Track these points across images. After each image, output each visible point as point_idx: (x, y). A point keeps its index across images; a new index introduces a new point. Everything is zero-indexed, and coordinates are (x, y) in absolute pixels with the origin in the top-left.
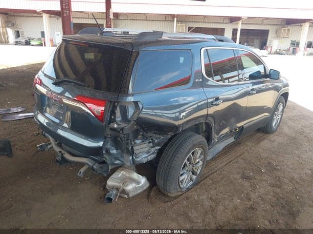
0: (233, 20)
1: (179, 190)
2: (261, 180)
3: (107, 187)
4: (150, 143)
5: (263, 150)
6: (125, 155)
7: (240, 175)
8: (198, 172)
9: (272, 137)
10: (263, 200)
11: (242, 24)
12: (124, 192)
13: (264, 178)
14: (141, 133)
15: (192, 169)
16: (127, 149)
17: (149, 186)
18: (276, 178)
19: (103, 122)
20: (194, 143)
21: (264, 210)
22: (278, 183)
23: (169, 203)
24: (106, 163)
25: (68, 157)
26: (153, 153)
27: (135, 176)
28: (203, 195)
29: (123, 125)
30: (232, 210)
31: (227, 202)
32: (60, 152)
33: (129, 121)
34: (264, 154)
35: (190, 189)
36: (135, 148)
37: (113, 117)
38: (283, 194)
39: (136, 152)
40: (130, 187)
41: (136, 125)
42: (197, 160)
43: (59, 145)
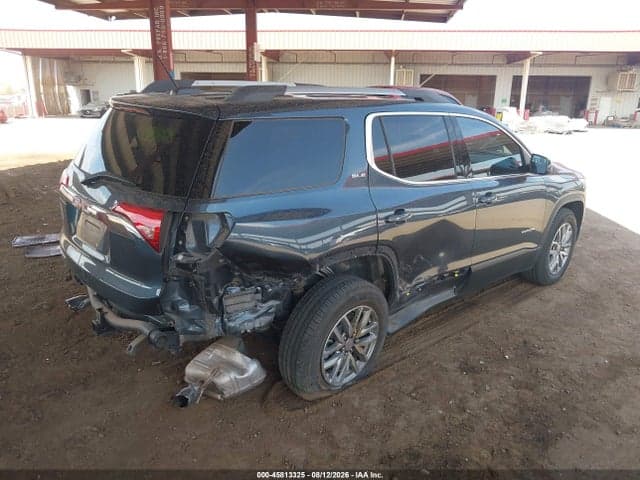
0: (514, 58)
1: (323, 388)
2: (498, 375)
3: (186, 379)
4: (257, 292)
5: (521, 316)
6: (208, 315)
7: (457, 364)
8: (369, 355)
9: (548, 293)
10: (491, 411)
11: (532, 65)
12: (213, 387)
13: (505, 371)
14: (237, 274)
15: (353, 347)
16: (210, 303)
17: (266, 378)
18: (531, 371)
19: (158, 251)
20: (351, 295)
21: (487, 431)
22: (532, 381)
23: (301, 411)
24: (173, 329)
25: (113, 319)
26: (266, 313)
27: (238, 358)
28: (371, 399)
29: (196, 257)
30: (423, 428)
31: (414, 414)
32: (100, 310)
33: (209, 250)
34: (519, 326)
35: (348, 387)
36: (226, 302)
37: (180, 243)
38: (535, 401)
39: (229, 310)
40: (225, 379)
41: (222, 258)
42: (363, 331)
43: (100, 297)
